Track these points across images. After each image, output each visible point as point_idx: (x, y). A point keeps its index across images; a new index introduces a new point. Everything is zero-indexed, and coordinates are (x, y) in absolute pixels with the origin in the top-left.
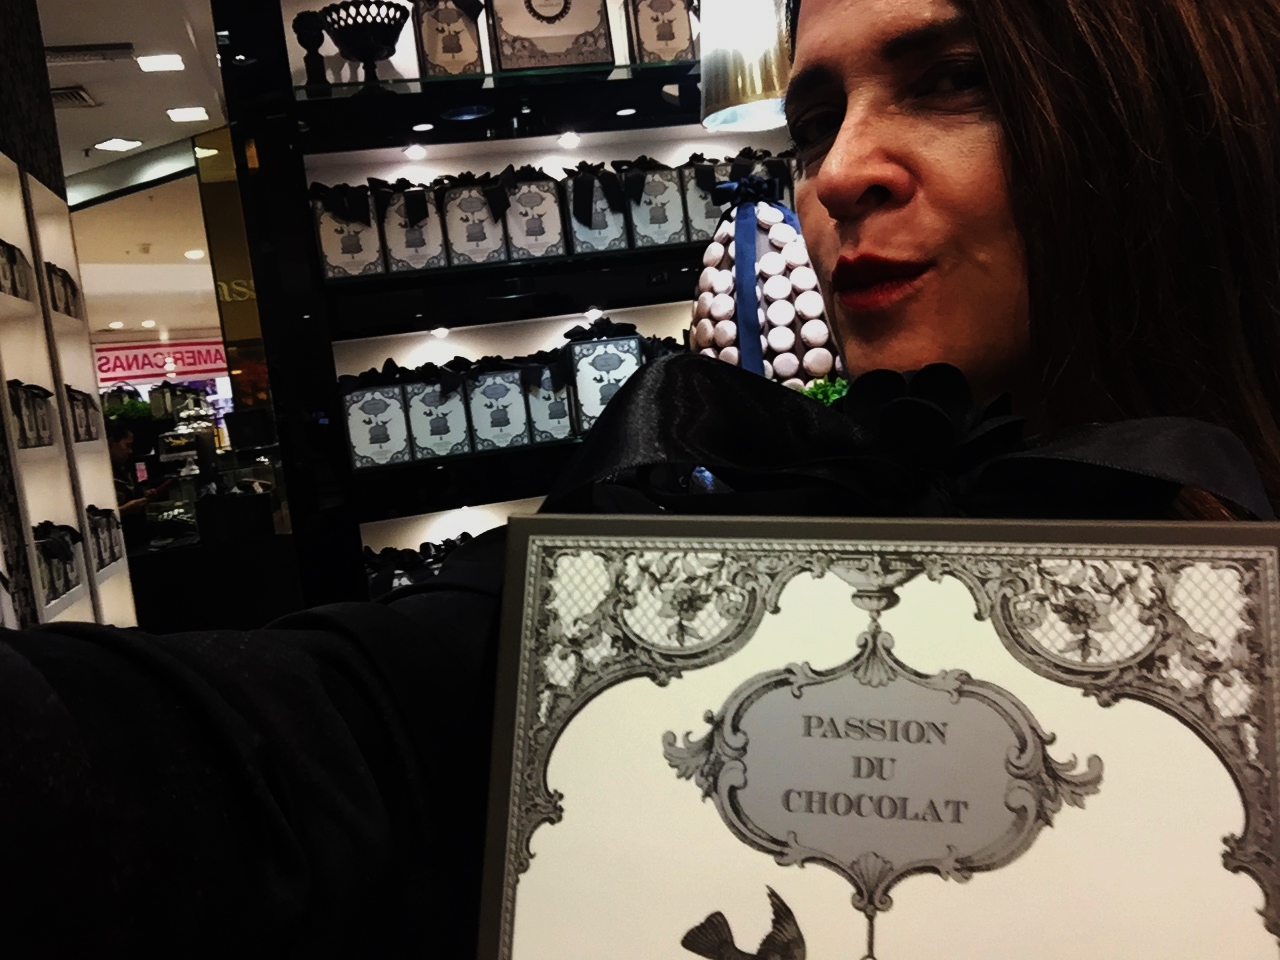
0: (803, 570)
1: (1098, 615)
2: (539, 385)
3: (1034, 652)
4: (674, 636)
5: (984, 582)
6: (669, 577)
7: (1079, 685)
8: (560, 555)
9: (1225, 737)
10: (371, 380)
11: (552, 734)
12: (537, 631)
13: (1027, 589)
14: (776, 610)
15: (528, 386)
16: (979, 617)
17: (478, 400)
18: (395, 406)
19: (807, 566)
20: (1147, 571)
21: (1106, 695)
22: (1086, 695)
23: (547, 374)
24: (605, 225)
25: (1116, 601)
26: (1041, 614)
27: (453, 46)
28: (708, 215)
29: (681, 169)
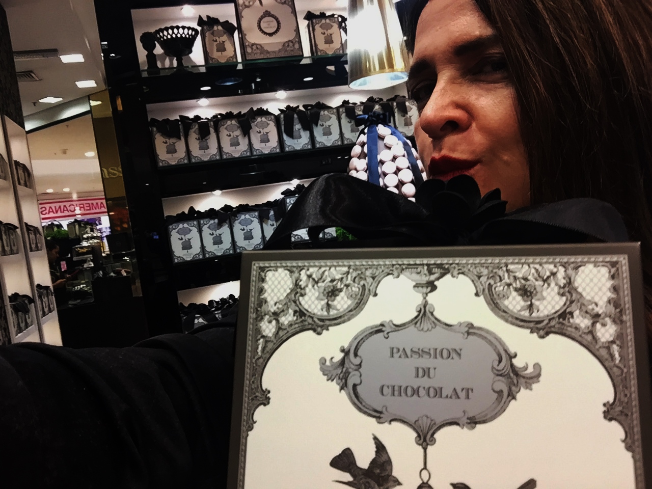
0: (389, 274)
1: (537, 292)
2: (268, 218)
3: (504, 312)
4: (324, 310)
5: (479, 277)
6: (322, 280)
7: (527, 328)
8: (268, 271)
9: (604, 353)
10: (182, 218)
11: (264, 361)
12: (257, 309)
13: (501, 280)
14: (376, 295)
15: (262, 219)
16: (477, 294)
17: (237, 226)
18: (195, 230)
19: (391, 272)
20: (562, 269)
21: (542, 333)
22: (532, 332)
23: (272, 213)
24: (300, 137)
25: (546, 285)
26: (508, 292)
27: (221, 48)
28: (352, 131)
29: (338, 108)
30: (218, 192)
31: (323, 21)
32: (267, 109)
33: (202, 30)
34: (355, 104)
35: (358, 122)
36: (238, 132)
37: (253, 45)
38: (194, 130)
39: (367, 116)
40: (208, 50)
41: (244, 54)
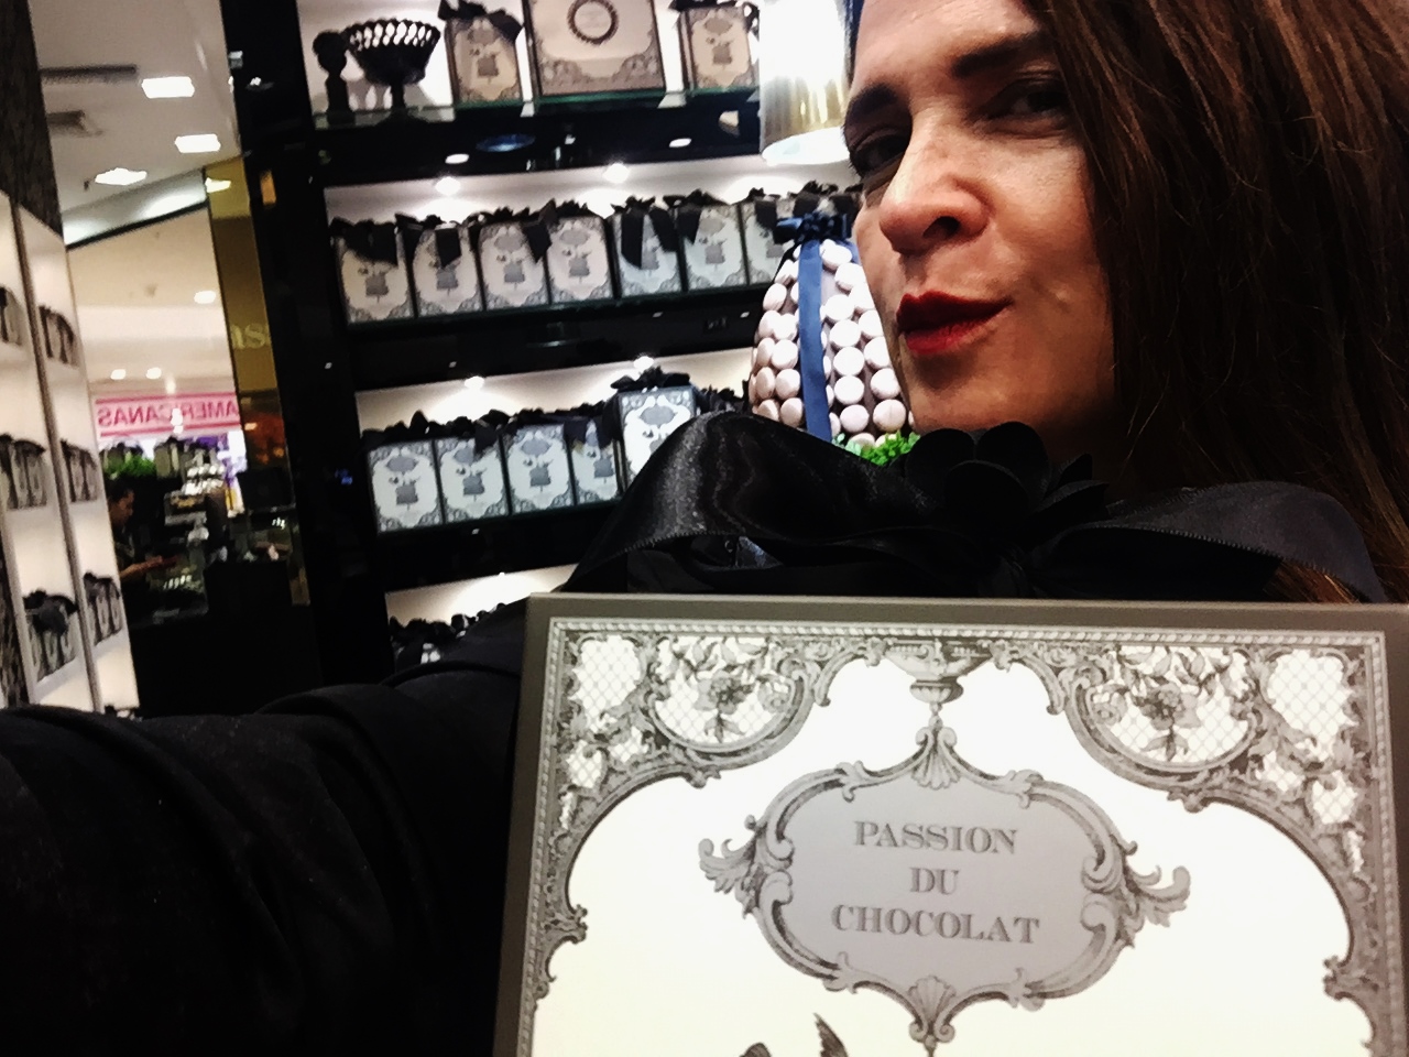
0: (856, 657)
1: (1184, 709)
2: (584, 441)
3: (1113, 750)
4: (711, 732)
5: (1057, 671)
6: (706, 665)
7: (1162, 788)
8: (585, 640)
9: (1327, 848)
10: (397, 435)
11: (575, 841)
12: (559, 724)
13: (1105, 679)
14: (826, 702)
15: (572, 439)
16: (1051, 710)
17: (516, 456)
18: (425, 463)
19: (860, 652)
20: (1239, 659)
21: (1193, 799)
22: (1171, 798)
23: (592, 428)
24: (656, 266)
25: (1204, 693)
26: (1121, 708)
27: (489, 69)
28: (769, 255)
29: (739, 206)
30: (476, 382)
31: (712, 13)
32: (585, 205)
33: (448, 30)
34: (777, 197)
35: (781, 234)
36: (522, 253)
37: (556, 64)
38: (425, 245)
39: (798, 222)
40: (460, 71)
41: (537, 83)
